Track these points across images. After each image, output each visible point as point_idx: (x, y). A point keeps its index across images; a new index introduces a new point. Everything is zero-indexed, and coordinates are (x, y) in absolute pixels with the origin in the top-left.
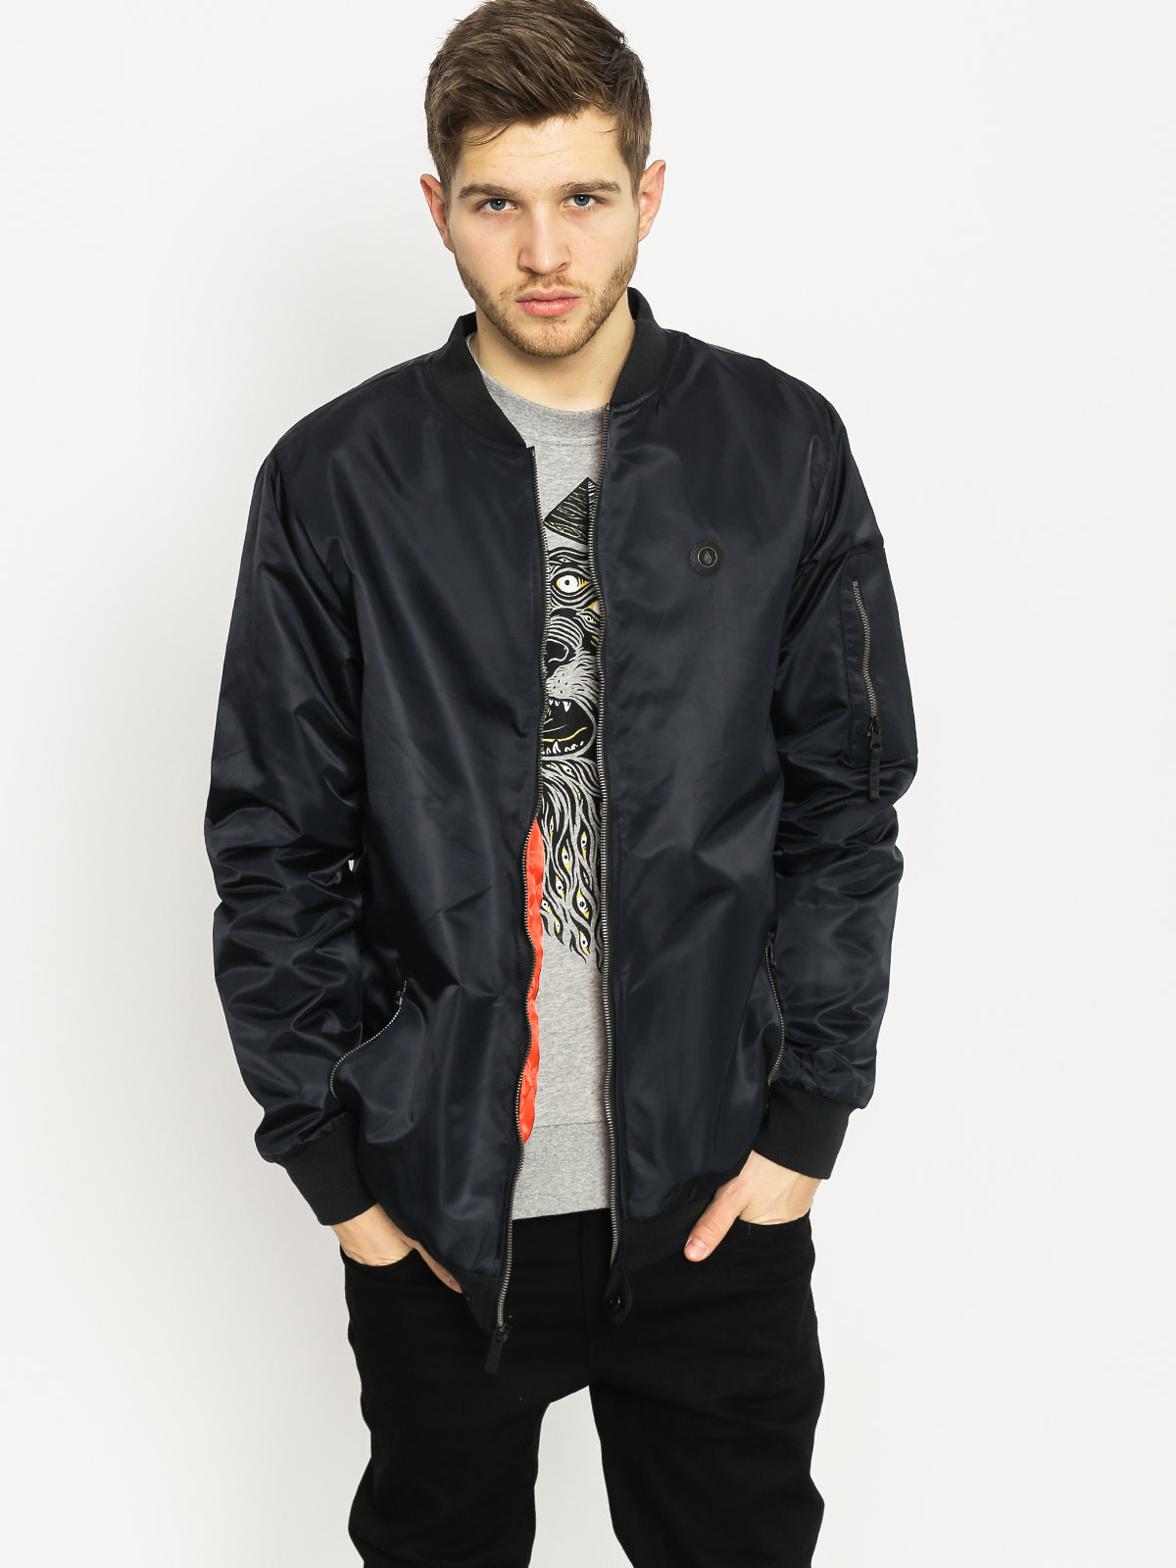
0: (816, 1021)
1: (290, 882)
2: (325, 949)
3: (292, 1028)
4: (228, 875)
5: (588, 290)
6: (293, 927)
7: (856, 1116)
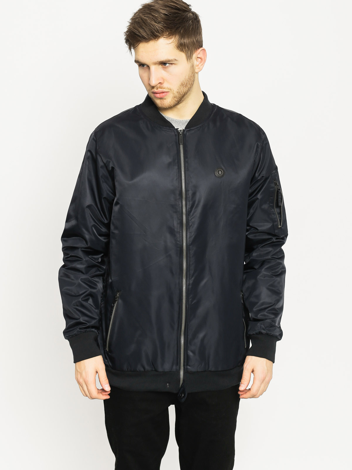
0: (265, 313)
1: (85, 258)
2: (92, 279)
3: (80, 300)
4: (67, 255)
5: (171, 90)
6: (84, 271)
7: (278, 343)
